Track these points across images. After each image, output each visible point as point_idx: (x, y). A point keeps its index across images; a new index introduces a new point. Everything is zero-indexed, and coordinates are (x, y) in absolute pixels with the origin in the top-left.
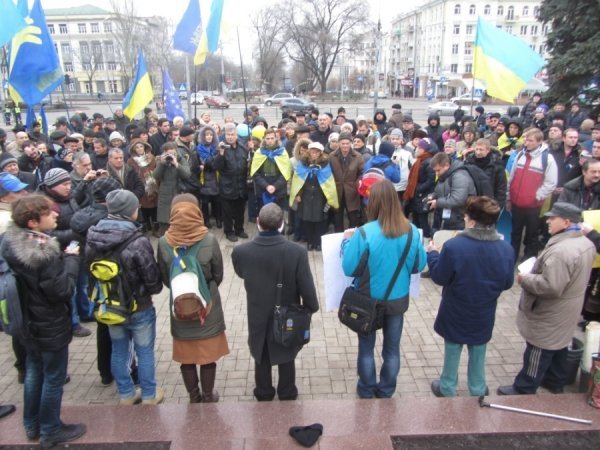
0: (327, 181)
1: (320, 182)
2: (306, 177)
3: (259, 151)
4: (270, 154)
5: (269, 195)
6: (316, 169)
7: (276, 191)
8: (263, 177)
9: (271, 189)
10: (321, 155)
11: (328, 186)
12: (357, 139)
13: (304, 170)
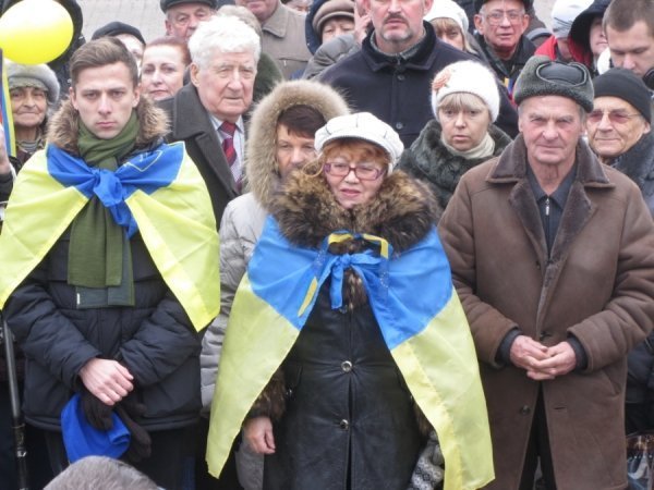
0: (431, 330)
1: (389, 333)
2: (306, 307)
3: (38, 162)
4: (107, 179)
5: (96, 417)
6: (364, 258)
7: (139, 390)
8: (63, 308)
9: (107, 378)
10: (388, 184)
11: (434, 356)
12: (605, 104)
13: (297, 267)
